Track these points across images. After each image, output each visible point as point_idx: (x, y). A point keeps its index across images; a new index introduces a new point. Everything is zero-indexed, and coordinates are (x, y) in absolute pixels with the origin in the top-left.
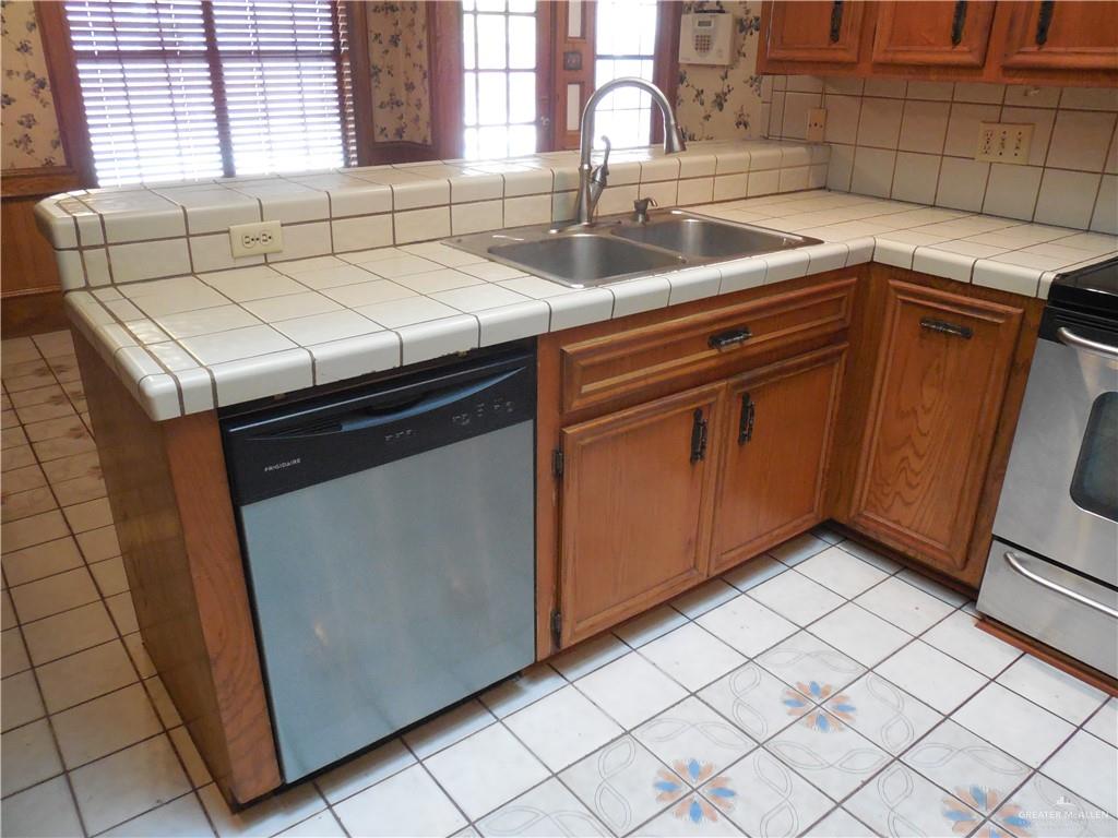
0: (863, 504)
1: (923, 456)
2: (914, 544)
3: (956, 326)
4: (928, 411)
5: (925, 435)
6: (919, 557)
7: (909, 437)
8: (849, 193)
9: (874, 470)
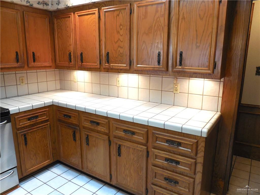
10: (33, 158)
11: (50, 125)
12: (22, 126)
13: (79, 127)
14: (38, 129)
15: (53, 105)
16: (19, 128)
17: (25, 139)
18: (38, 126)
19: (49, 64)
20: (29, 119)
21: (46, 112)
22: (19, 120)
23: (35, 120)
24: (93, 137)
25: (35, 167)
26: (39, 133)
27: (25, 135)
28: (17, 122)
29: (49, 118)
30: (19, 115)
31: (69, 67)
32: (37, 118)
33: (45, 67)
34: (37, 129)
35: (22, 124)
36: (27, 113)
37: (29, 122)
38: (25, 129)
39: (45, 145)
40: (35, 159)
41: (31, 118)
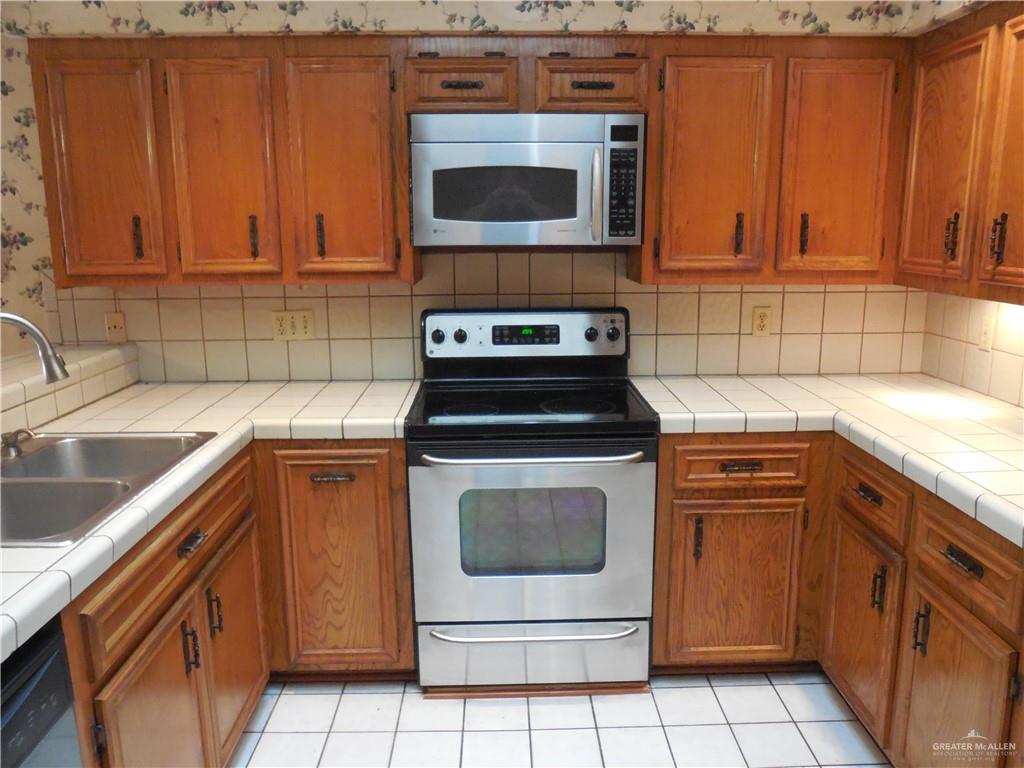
0: (300, 644)
1: (342, 584)
2: (354, 659)
3: (342, 474)
4: (335, 548)
5: (339, 567)
6: (360, 668)
7: (326, 574)
8: (166, 382)
9: (302, 613)
10: (716, 612)
11: (806, 511)
12: (696, 485)
13: (903, 554)
14: (754, 514)
15: (833, 432)
16: (683, 490)
17: (699, 533)
18: (752, 501)
19: (865, 262)
20: (725, 467)
21: (796, 456)
22: (689, 461)
23: (748, 475)
24: (945, 623)
25: (717, 649)
26: (753, 528)
27: (699, 520)
28: (681, 468)
29: (808, 481)
30: (693, 444)
31: (945, 280)
32: (754, 470)
33: (849, 275)
34: (750, 511)
35: (699, 476)
36: (721, 443)
37: (724, 475)
38: (705, 499)
39: (773, 583)
40: (724, 620)
41: (733, 463)
